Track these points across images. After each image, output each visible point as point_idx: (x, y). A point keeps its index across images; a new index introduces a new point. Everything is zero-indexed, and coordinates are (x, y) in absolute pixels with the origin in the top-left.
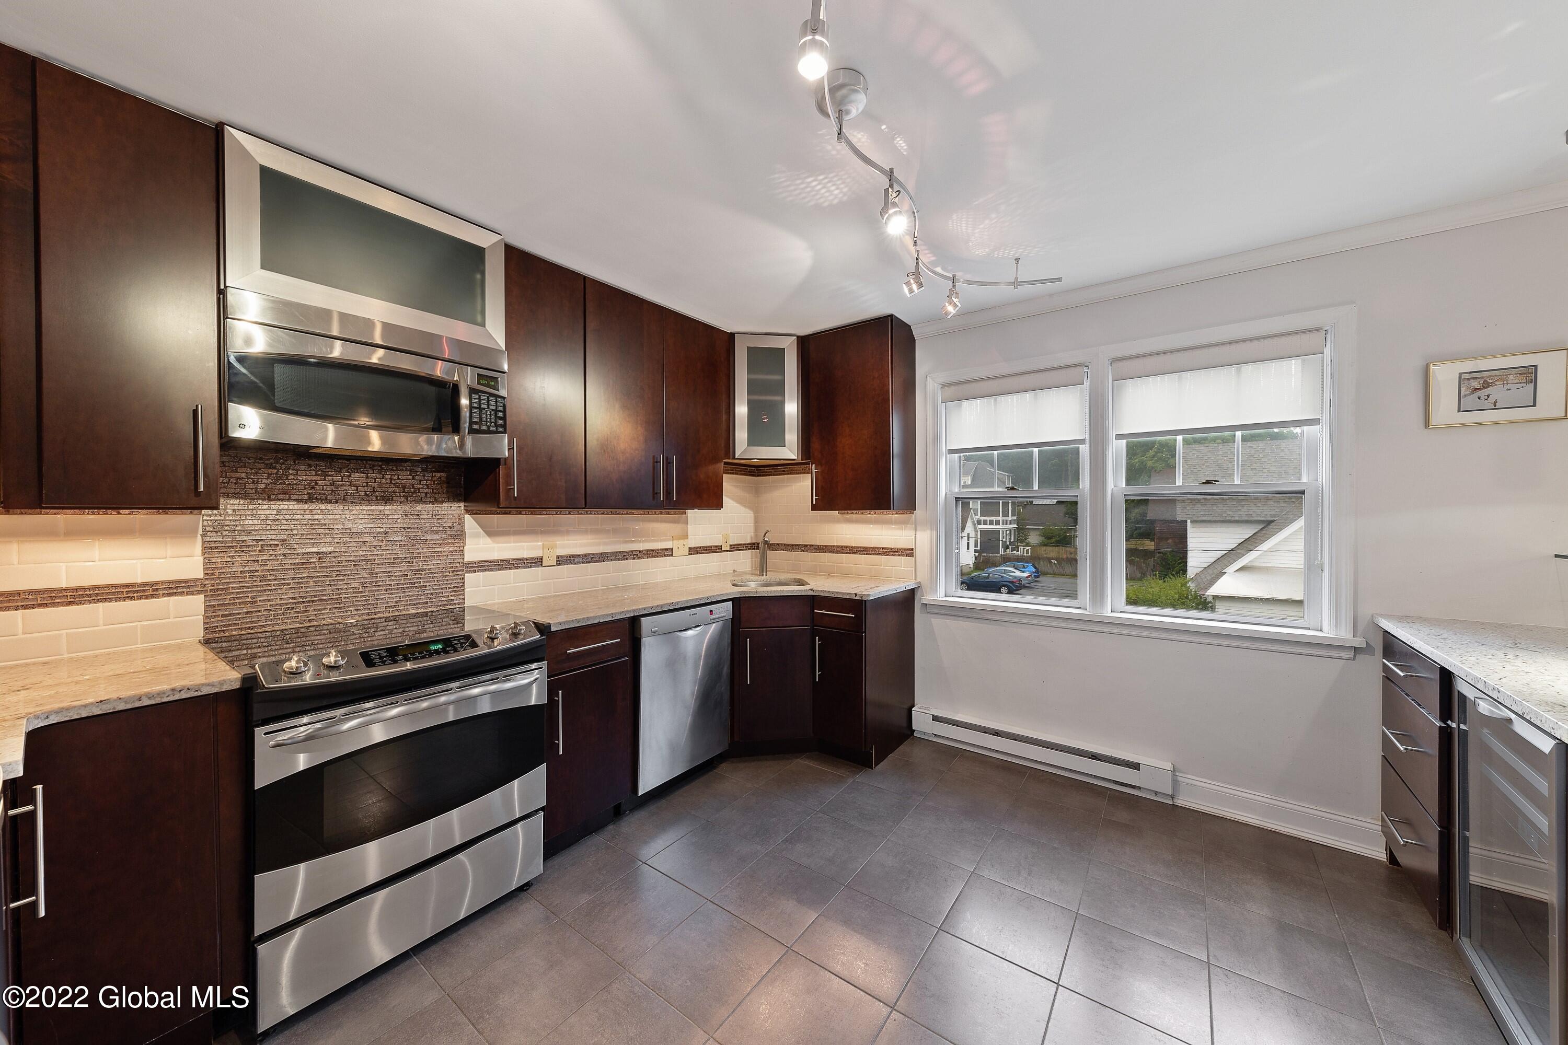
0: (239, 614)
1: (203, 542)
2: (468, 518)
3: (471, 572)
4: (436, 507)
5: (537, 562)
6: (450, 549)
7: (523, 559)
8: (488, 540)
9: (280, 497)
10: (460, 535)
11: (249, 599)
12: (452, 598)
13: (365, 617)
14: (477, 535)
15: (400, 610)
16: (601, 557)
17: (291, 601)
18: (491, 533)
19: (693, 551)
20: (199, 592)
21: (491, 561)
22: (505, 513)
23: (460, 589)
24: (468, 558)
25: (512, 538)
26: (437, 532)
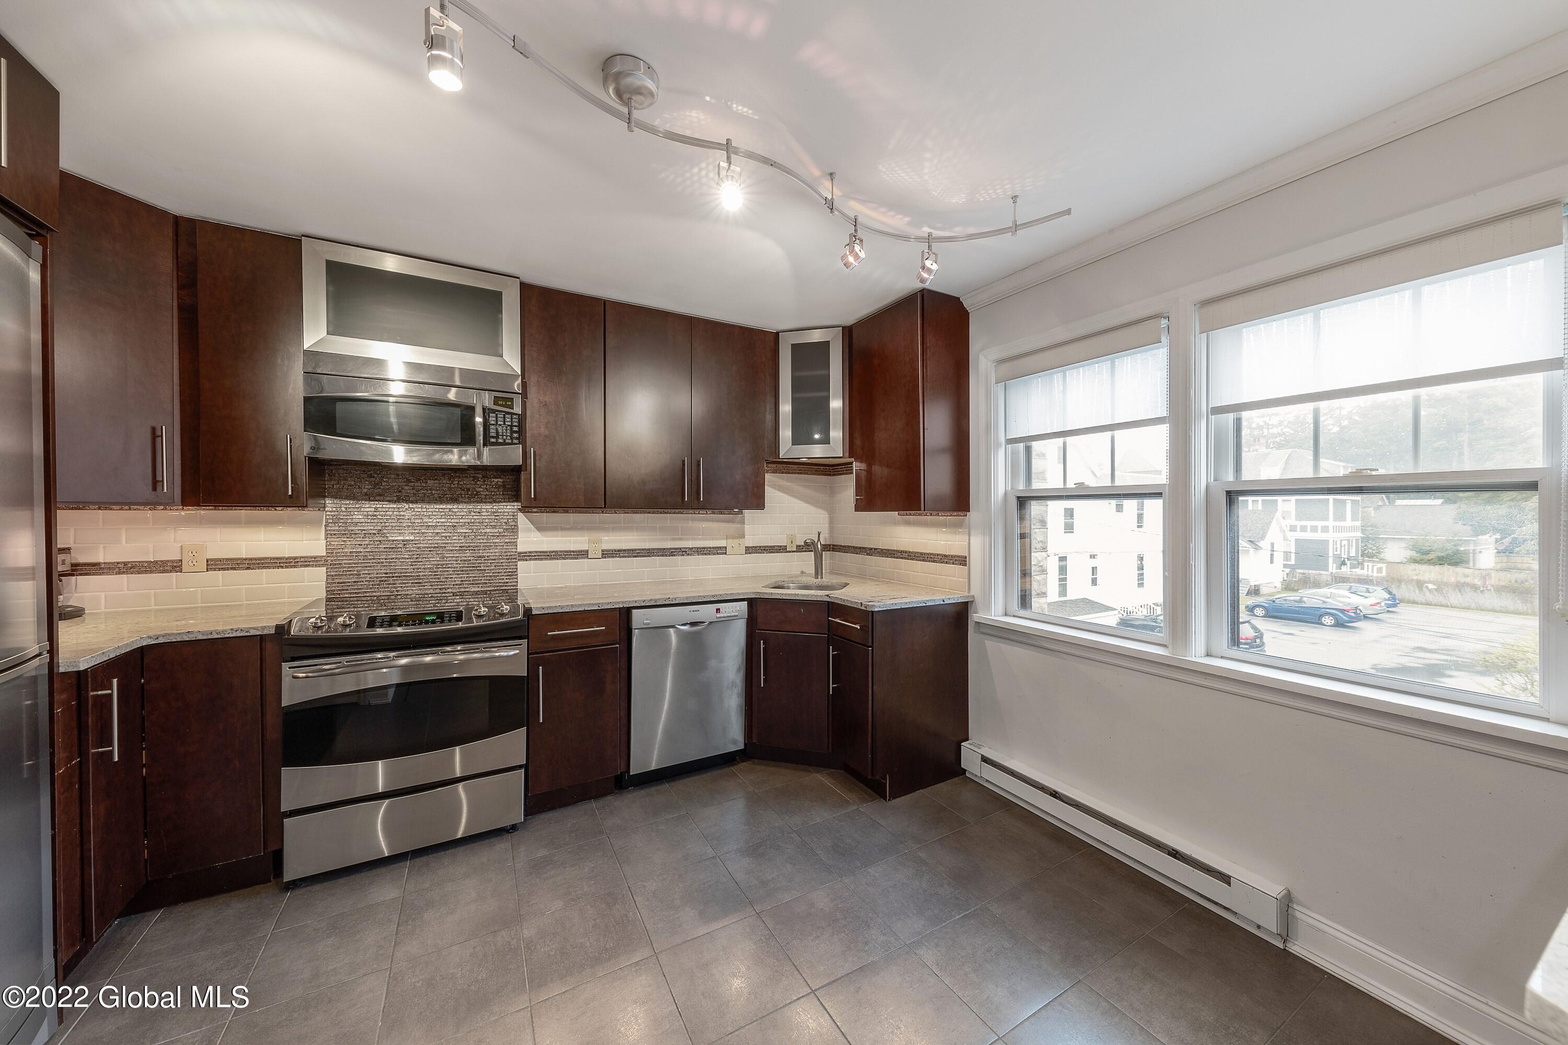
0: (349, 582)
1: (326, 531)
2: (521, 516)
3: (523, 560)
4: (496, 507)
5: (583, 554)
6: (506, 541)
7: (570, 551)
8: (538, 534)
9: (378, 498)
10: (514, 530)
11: (355, 572)
12: (507, 581)
13: (438, 591)
14: (529, 530)
15: (465, 588)
16: (649, 553)
17: (384, 575)
18: (540, 529)
19: (750, 550)
20: (323, 565)
21: (540, 552)
22: (554, 512)
23: (513, 574)
24: (520, 549)
25: (560, 533)
26: (494, 527)
